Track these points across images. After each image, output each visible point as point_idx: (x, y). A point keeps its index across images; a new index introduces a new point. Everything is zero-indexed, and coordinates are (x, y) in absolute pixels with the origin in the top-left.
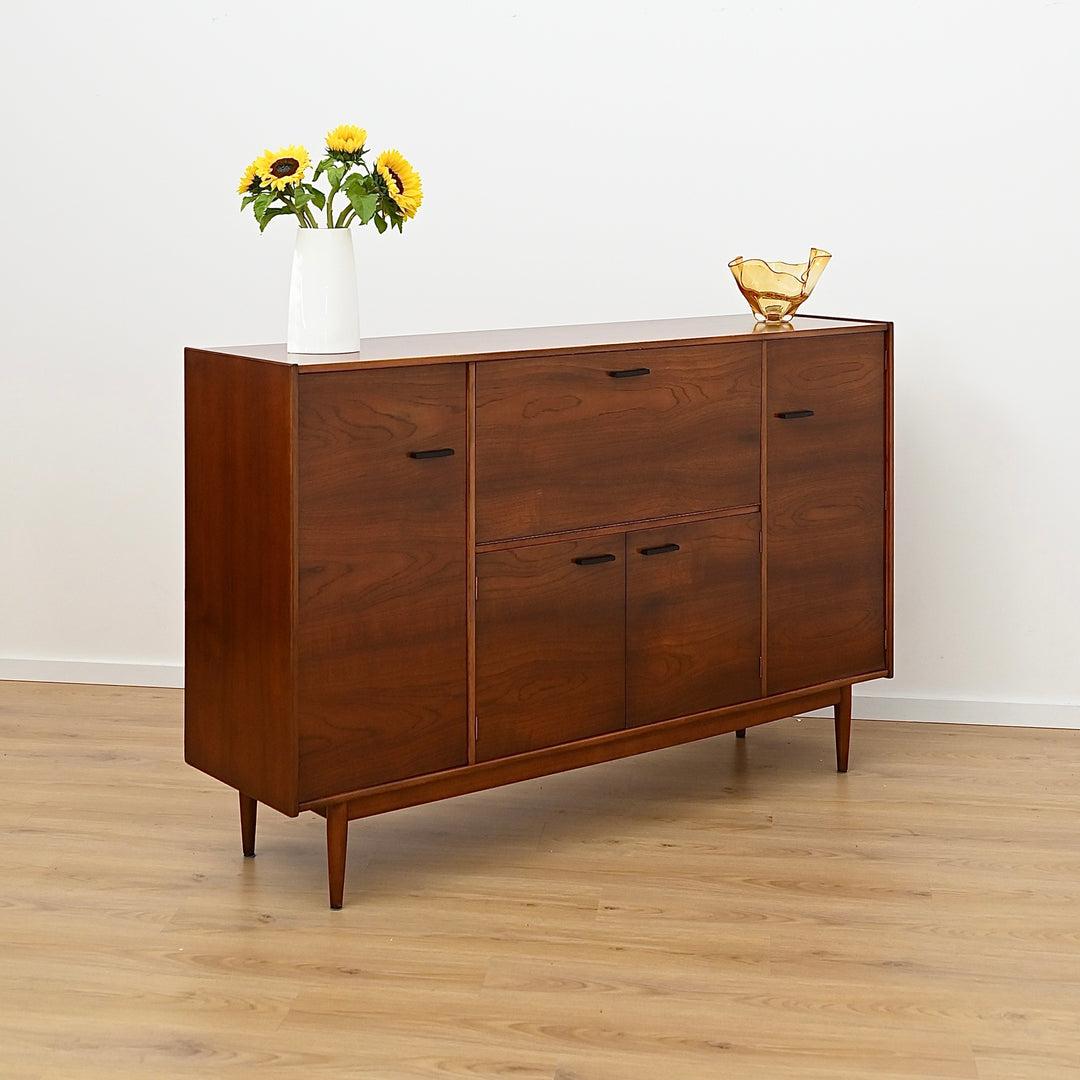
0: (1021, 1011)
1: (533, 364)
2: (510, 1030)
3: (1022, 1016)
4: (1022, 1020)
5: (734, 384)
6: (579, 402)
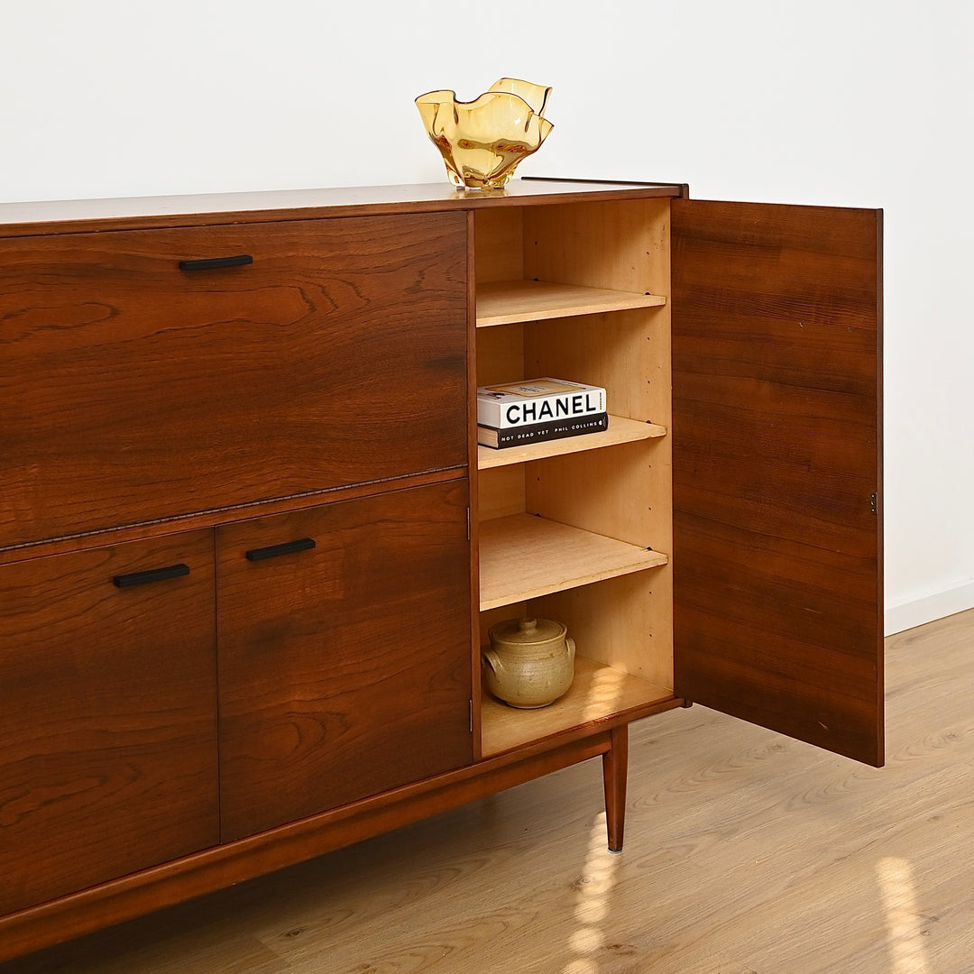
5: (418, 279)
6: (115, 313)
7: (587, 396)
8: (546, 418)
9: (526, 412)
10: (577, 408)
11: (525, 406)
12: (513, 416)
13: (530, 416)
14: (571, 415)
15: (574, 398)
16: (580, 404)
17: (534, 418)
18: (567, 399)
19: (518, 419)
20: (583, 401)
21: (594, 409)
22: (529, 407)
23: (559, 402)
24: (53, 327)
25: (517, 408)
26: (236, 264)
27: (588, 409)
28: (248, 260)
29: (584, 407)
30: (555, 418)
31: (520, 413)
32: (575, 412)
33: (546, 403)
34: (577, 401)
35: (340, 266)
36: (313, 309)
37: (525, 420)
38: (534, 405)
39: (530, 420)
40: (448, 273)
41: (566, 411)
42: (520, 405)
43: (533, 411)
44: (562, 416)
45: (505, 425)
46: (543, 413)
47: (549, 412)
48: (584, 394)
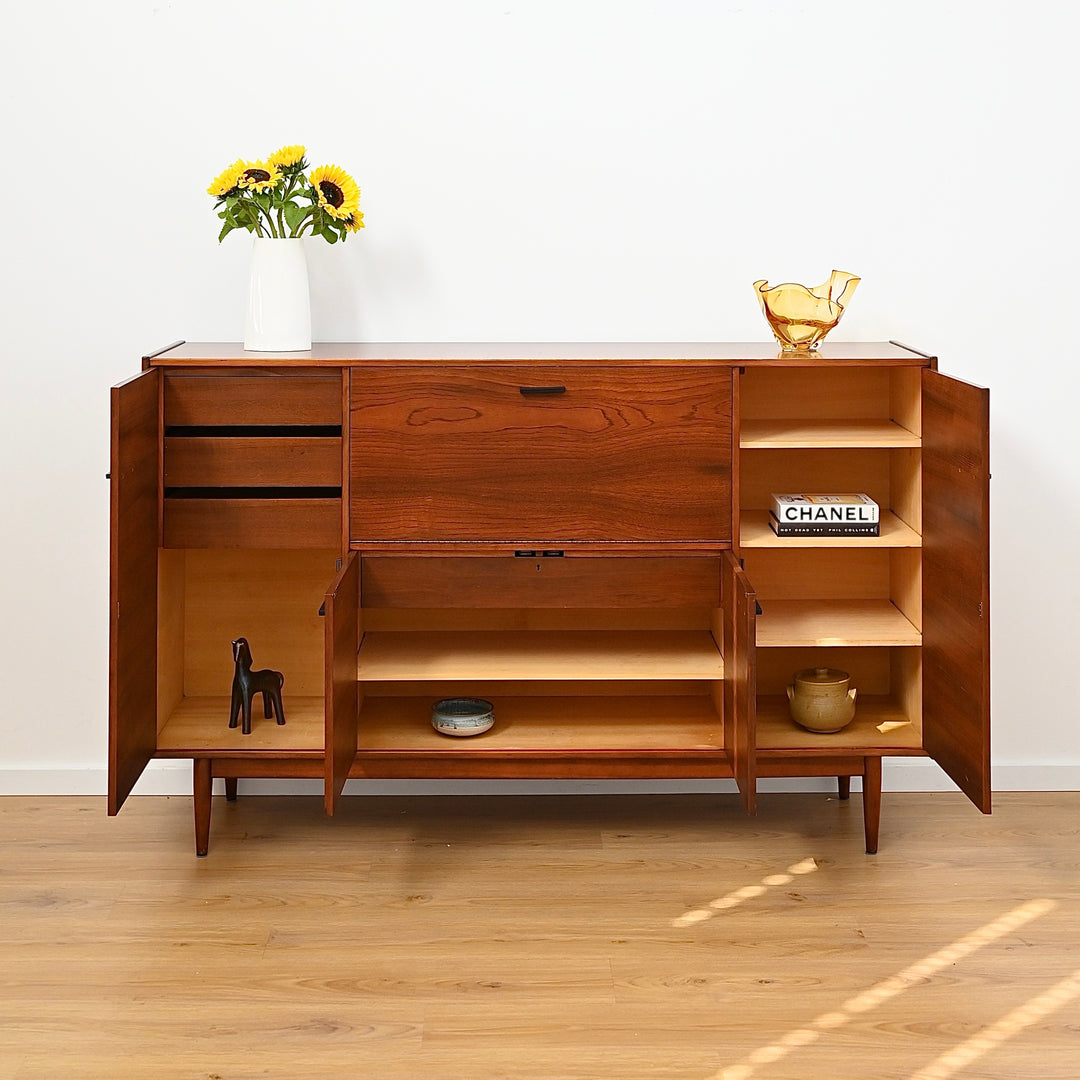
0: (703, 976)
1: (420, 373)
2: (298, 987)
3: (703, 981)
4: (703, 984)
5: (692, 411)
6: (479, 415)
7: (861, 509)
8: (821, 520)
9: (802, 513)
10: (850, 516)
11: (802, 509)
12: (792, 514)
13: (806, 517)
14: (844, 520)
15: (848, 509)
16: (853, 514)
17: (810, 518)
18: (841, 509)
19: (795, 518)
20: (857, 512)
21: (867, 519)
22: (806, 510)
23: (833, 510)
24: (441, 419)
25: (796, 510)
26: (558, 392)
27: (861, 518)
28: (563, 390)
29: (857, 516)
30: (829, 521)
31: (798, 514)
32: (848, 518)
33: (821, 509)
34: (850, 511)
35: (631, 398)
36: (611, 424)
37: (802, 518)
38: (810, 509)
39: (806, 520)
40: (716, 408)
41: (840, 517)
42: (798, 507)
43: (810, 513)
44: (836, 520)
45: (783, 519)
46: (818, 516)
47: (824, 516)
48: (857, 507)
